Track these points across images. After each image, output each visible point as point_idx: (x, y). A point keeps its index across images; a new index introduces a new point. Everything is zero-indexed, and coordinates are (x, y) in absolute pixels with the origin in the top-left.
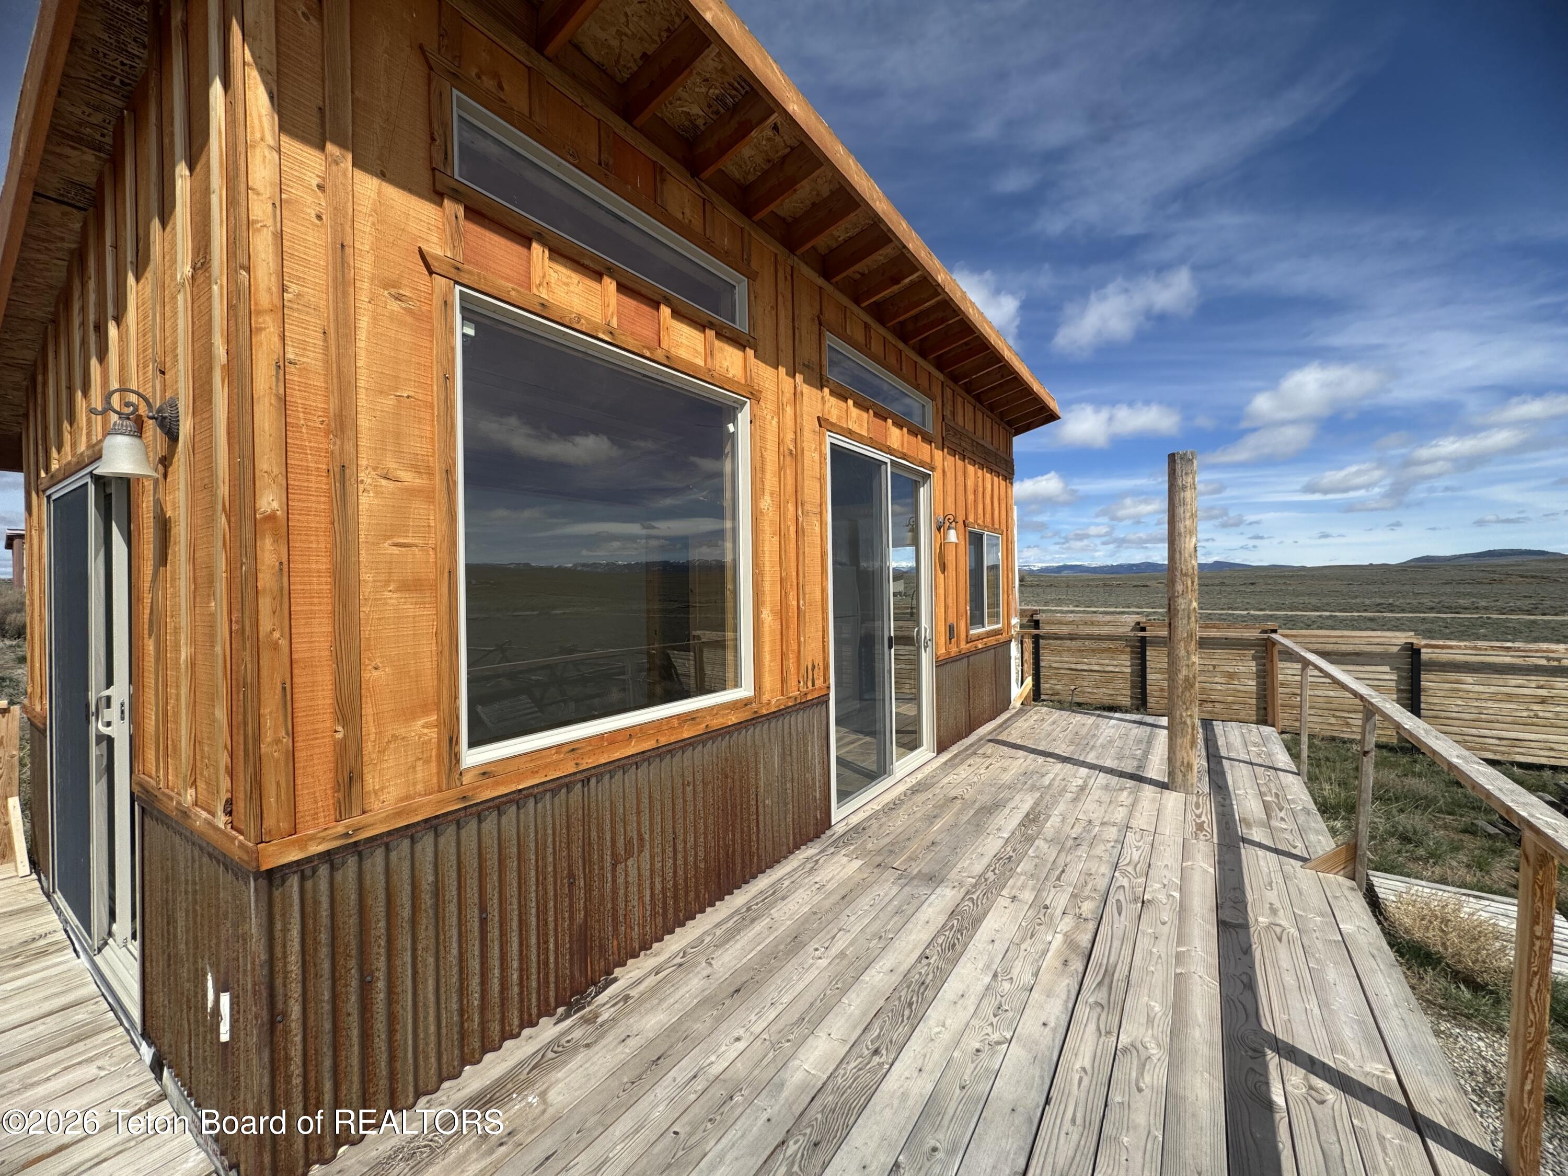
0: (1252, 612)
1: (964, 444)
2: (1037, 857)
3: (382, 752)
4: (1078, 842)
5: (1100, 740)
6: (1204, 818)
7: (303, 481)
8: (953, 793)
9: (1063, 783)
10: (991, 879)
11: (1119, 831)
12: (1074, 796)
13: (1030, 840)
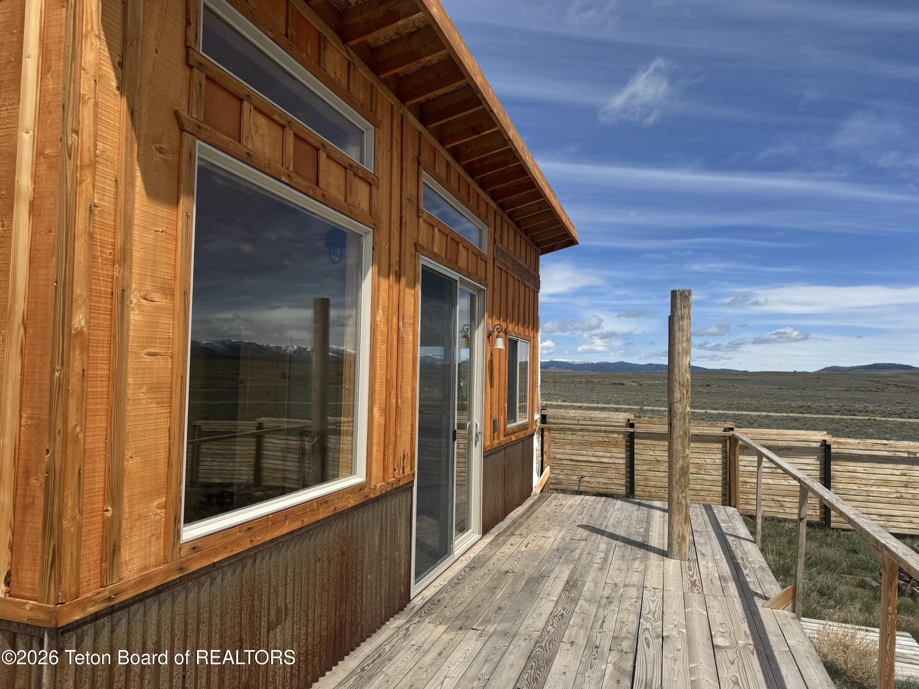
0: (709, 411)
1: (507, 264)
2: (583, 613)
3: (131, 528)
4: (610, 600)
5: (611, 521)
6: (695, 577)
7: (97, 302)
8: (504, 568)
9: (590, 557)
10: (553, 630)
11: (638, 590)
12: (600, 566)
13: (574, 601)
